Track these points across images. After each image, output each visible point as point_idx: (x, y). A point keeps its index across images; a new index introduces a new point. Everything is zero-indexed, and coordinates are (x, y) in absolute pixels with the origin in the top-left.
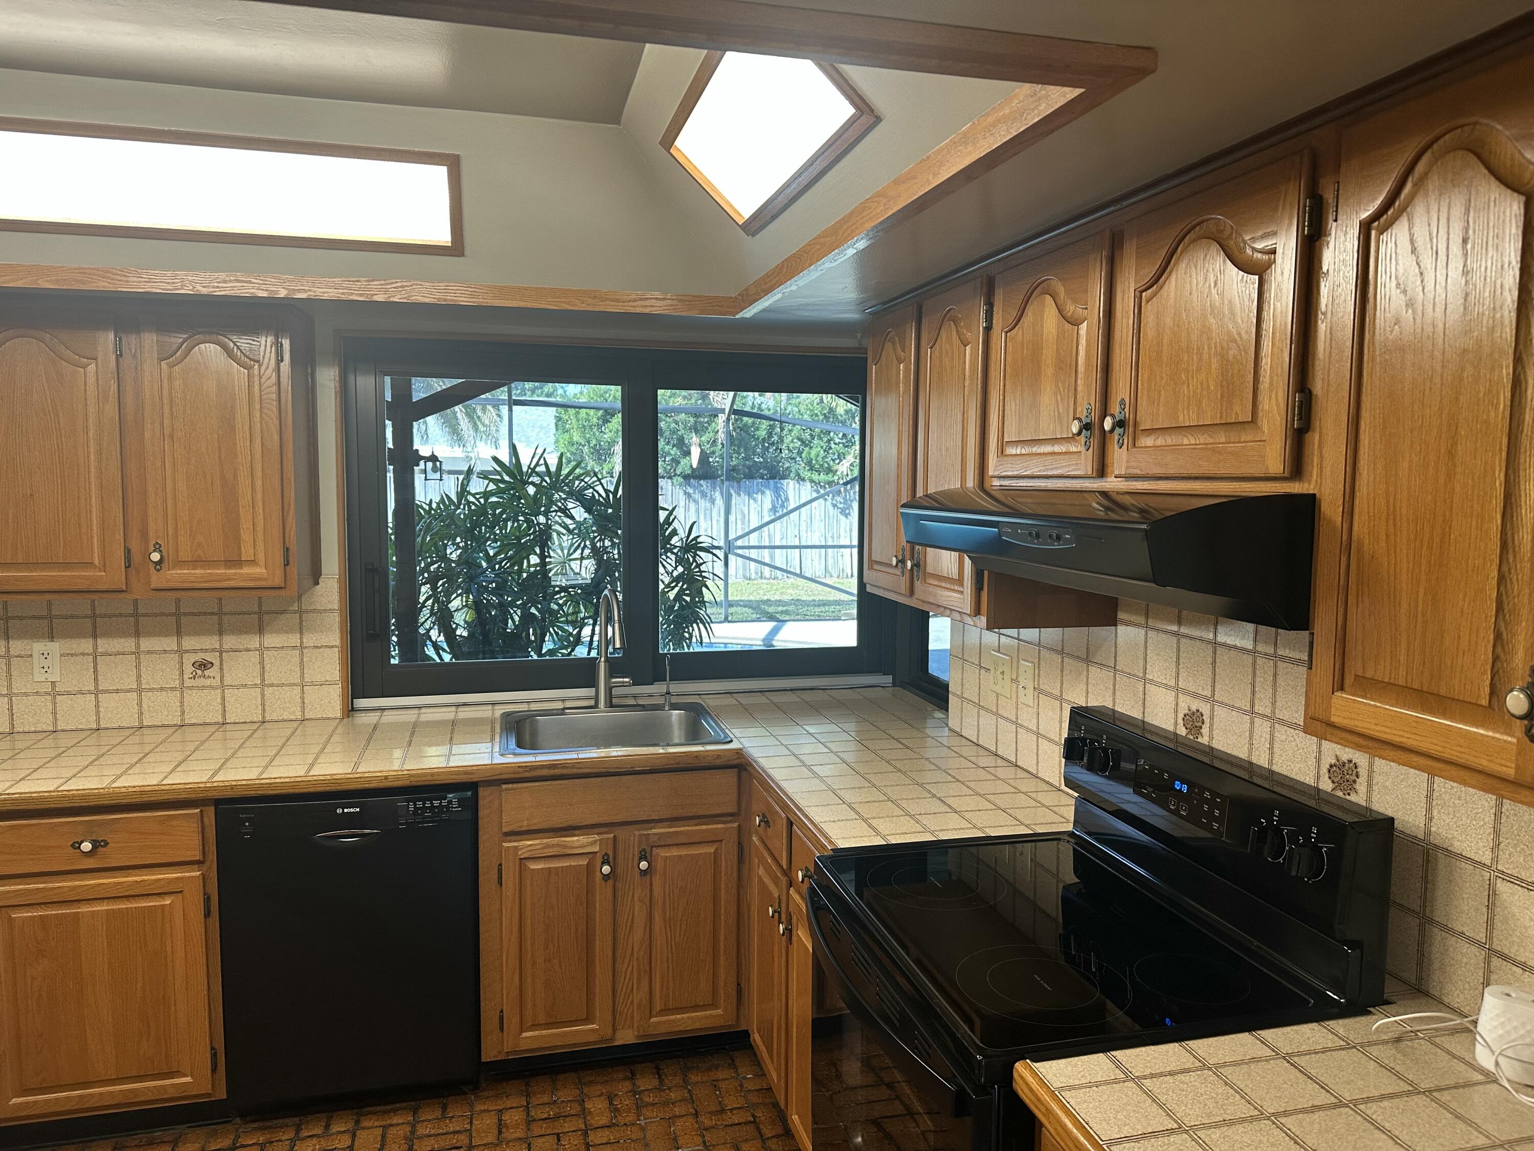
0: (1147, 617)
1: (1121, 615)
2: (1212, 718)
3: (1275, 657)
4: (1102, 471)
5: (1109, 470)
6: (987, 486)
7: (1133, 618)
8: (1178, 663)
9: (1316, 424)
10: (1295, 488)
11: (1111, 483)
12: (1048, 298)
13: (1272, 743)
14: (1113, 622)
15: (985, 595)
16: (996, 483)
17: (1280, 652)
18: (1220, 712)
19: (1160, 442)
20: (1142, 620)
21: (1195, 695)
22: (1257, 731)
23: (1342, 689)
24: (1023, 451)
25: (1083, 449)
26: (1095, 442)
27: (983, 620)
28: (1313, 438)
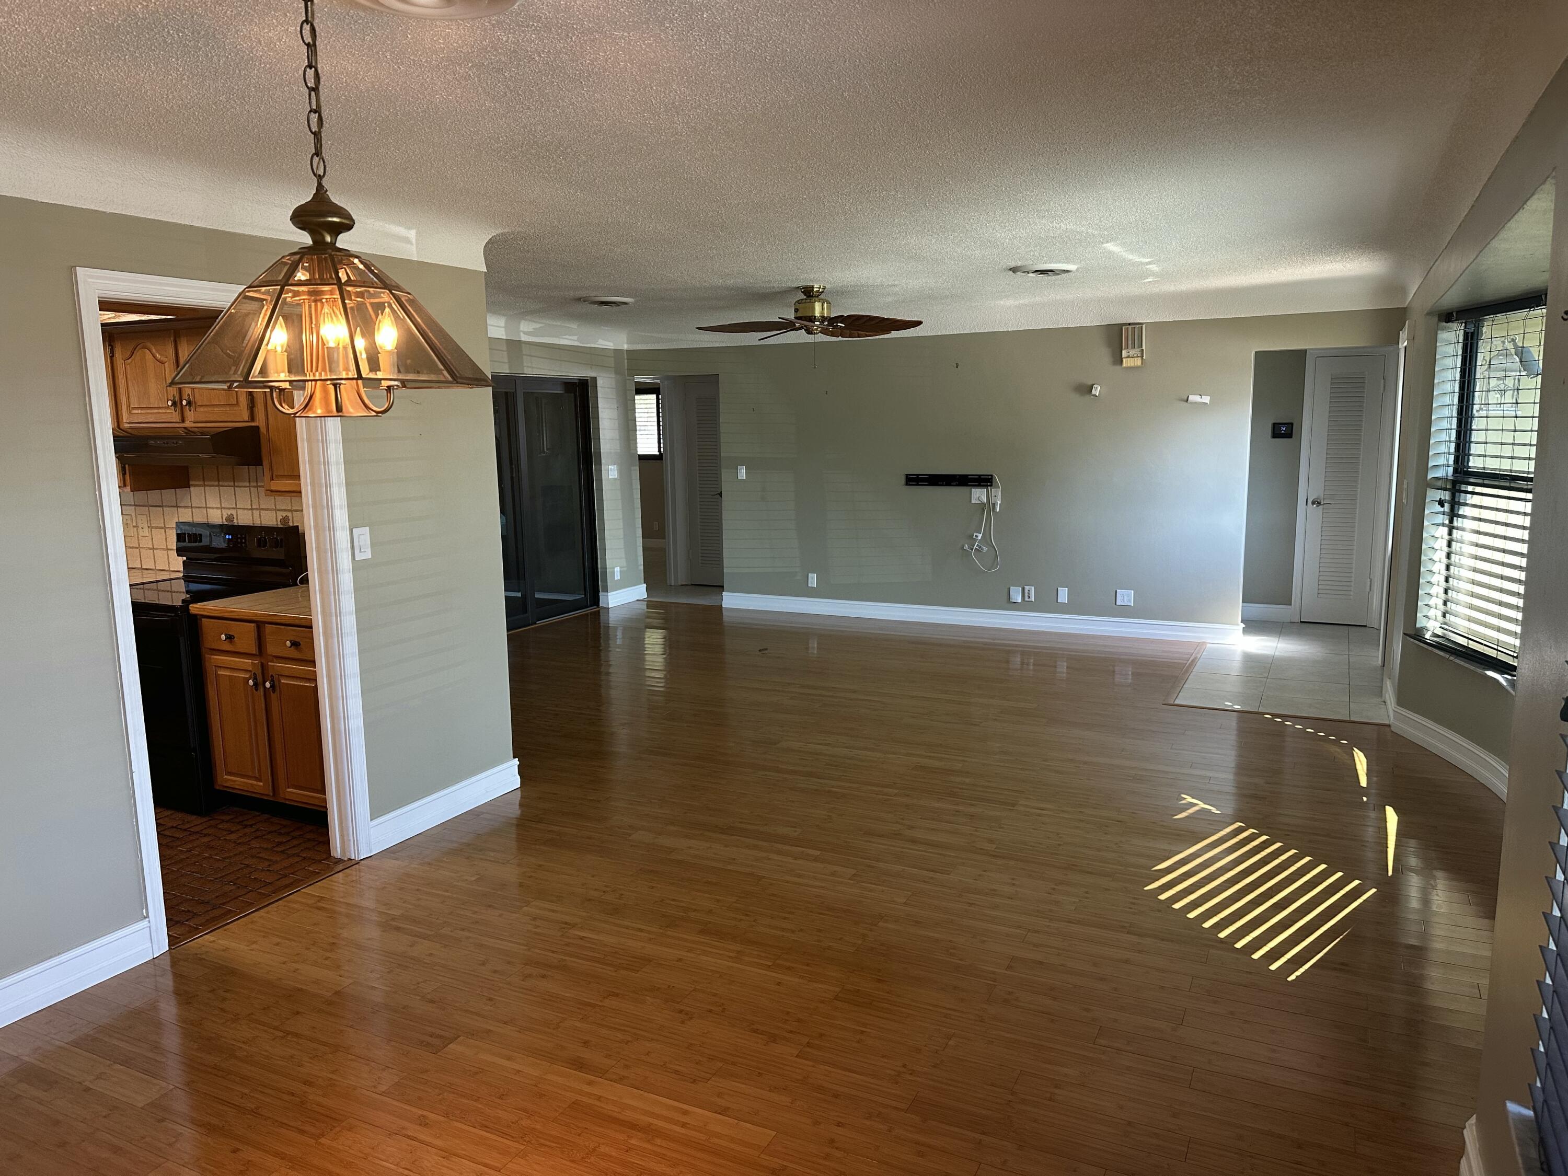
0: (204, 481)
1: (191, 483)
2: (237, 515)
3: (257, 487)
4: (183, 421)
5: (186, 419)
6: (121, 427)
7: (197, 483)
8: (220, 497)
9: (256, 405)
10: (253, 424)
11: (187, 424)
12: (147, 351)
13: (260, 516)
14: (189, 486)
15: (127, 477)
16: (127, 425)
17: (259, 484)
18: (240, 512)
19: (206, 409)
20: (201, 483)
21: (229, 508)
22: (255, 515)
23: (273, 480)
24: (142, 412)
25: (173, 411)
26: (178, 409)
27: (128, 489)
28: (256, 409)
